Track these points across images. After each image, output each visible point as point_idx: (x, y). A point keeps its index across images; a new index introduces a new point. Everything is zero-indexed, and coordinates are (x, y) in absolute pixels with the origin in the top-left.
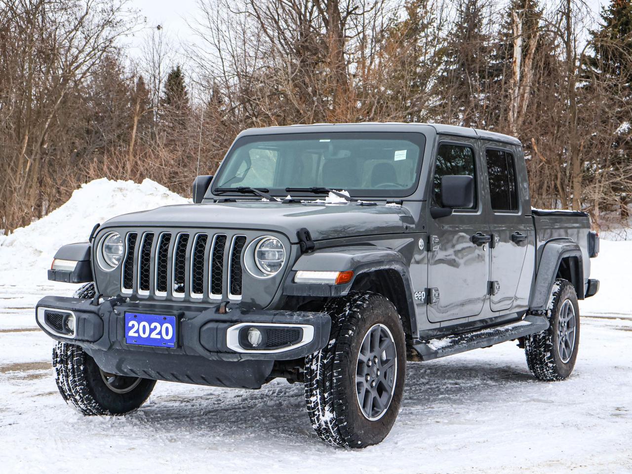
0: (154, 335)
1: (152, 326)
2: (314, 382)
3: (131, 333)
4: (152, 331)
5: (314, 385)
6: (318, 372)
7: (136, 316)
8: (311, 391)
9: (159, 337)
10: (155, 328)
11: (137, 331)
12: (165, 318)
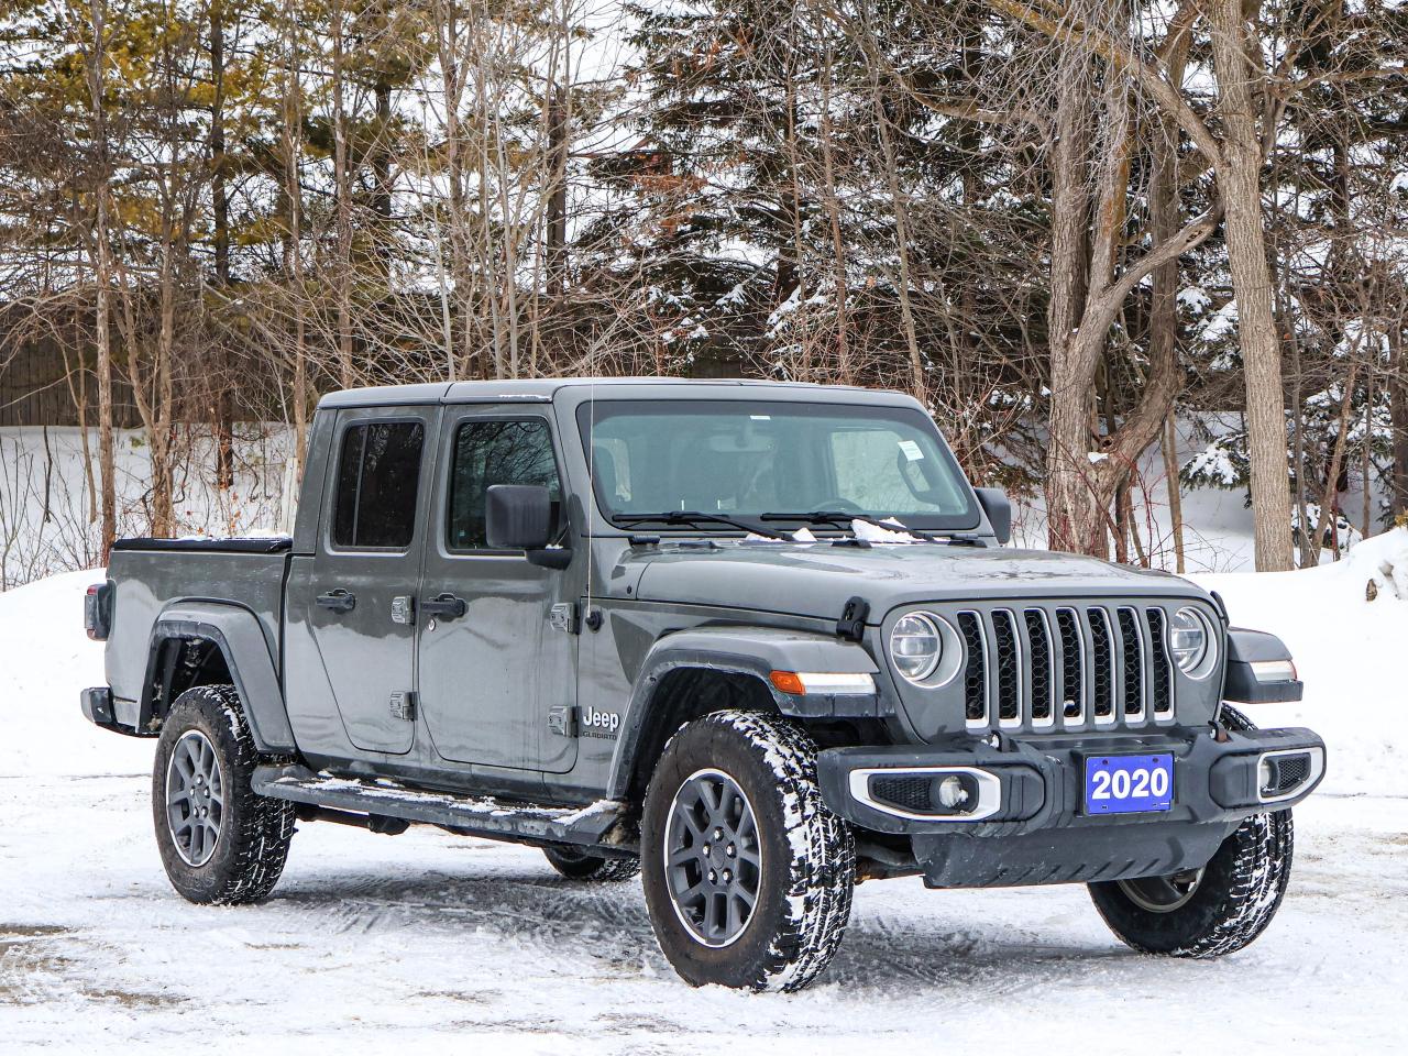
0: (1138, 793)
1: (1135, 777)
2: (1263, 844)
3: (1098, 794)
4: (1134, 784)
5: (1262, 849)
6: (1268, 827)
7: (1105, 762)
8: (1257, 859)
9: (1146, 794)
10: (1141, 777)
11: (1109, 789)
12: (1155, 760)
